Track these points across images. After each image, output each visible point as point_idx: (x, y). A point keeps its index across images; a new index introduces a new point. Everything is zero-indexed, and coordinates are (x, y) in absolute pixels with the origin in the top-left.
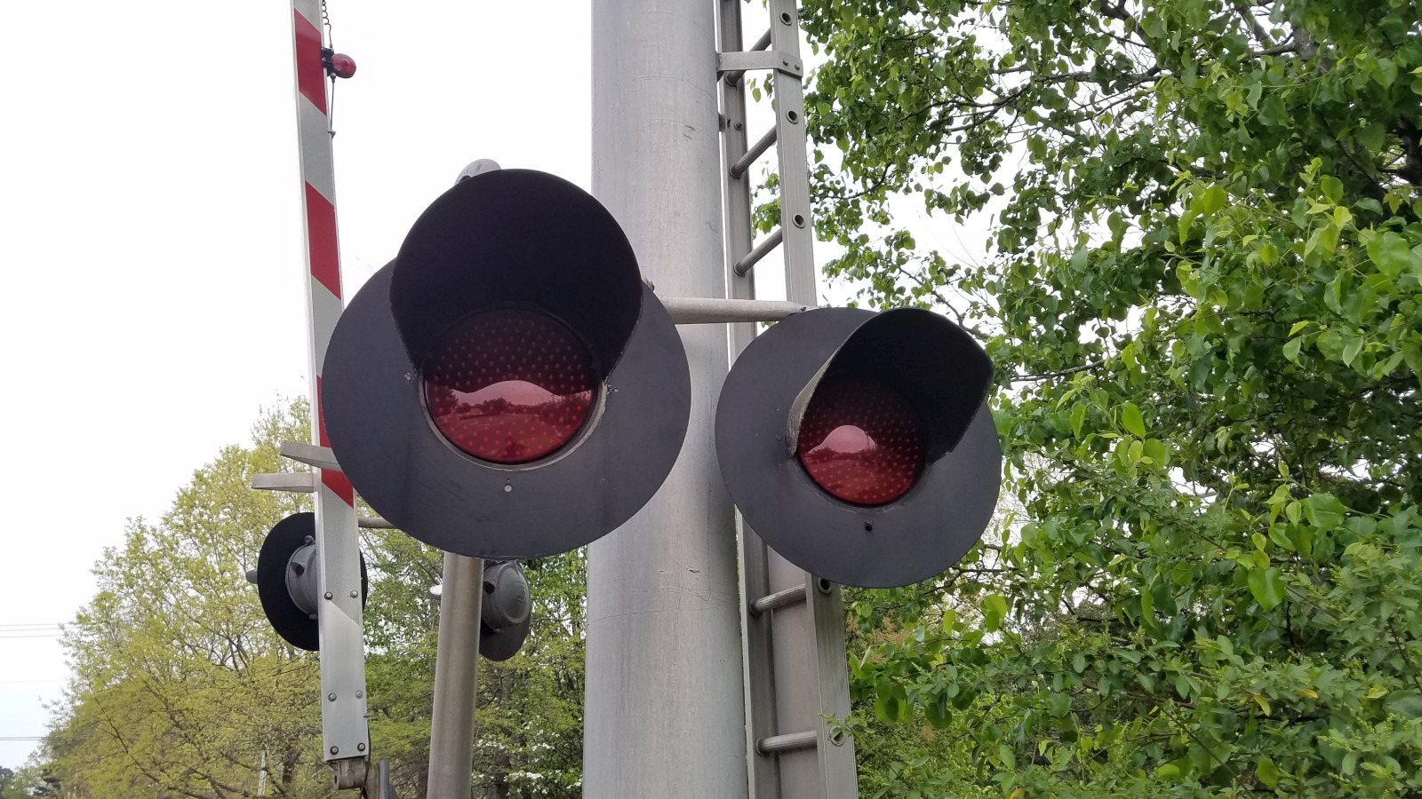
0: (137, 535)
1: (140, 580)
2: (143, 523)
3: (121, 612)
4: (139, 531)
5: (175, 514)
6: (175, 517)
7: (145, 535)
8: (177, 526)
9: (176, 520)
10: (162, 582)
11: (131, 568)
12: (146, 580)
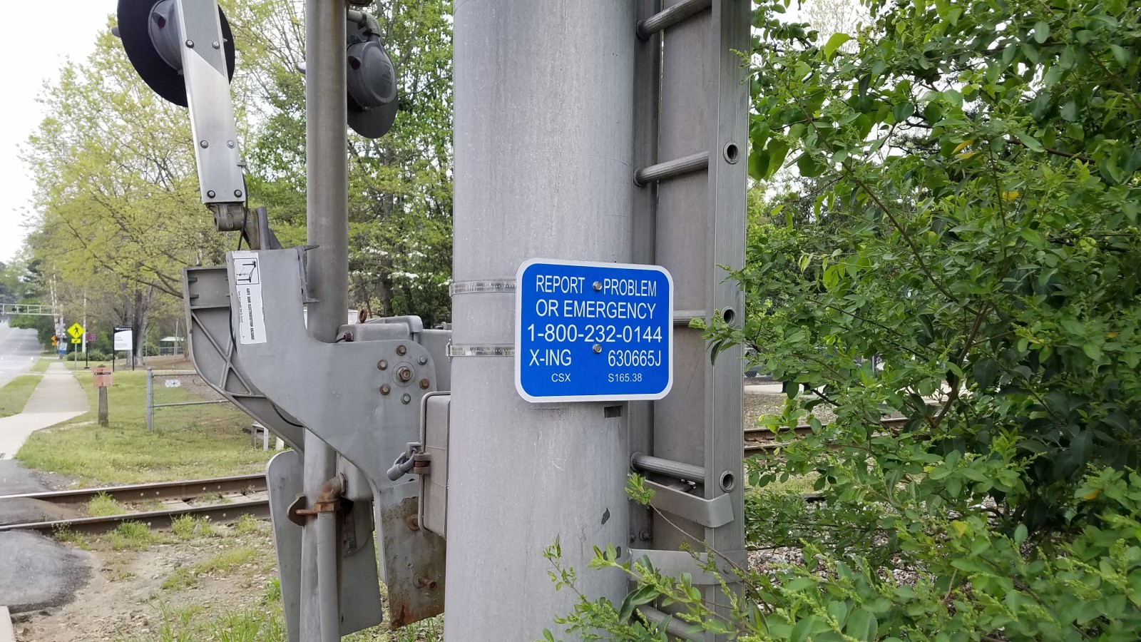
0: (67, 69)
1: (76, 110)
2: (71, 60)
3: (64, 135)
4: (68, 66)
5: (97, 54)
6: (98, 57)
7: (74, 70)
8: (100, 64)
9: (99, 59)
10: (94, 112)
11: (67, 99)
12: (80, 110)
